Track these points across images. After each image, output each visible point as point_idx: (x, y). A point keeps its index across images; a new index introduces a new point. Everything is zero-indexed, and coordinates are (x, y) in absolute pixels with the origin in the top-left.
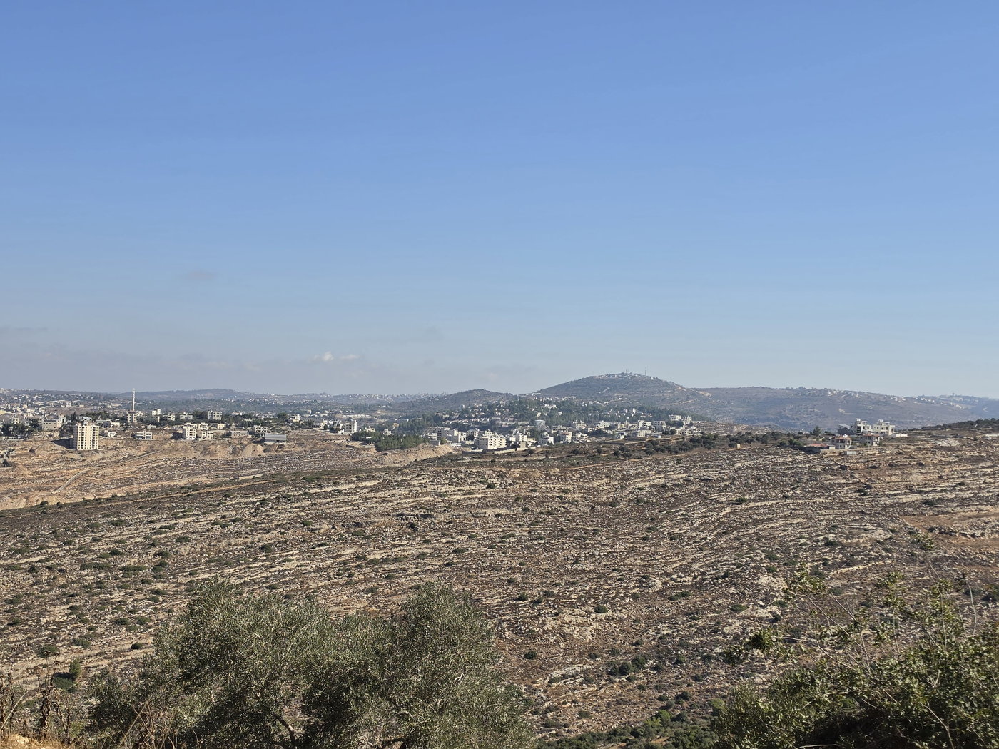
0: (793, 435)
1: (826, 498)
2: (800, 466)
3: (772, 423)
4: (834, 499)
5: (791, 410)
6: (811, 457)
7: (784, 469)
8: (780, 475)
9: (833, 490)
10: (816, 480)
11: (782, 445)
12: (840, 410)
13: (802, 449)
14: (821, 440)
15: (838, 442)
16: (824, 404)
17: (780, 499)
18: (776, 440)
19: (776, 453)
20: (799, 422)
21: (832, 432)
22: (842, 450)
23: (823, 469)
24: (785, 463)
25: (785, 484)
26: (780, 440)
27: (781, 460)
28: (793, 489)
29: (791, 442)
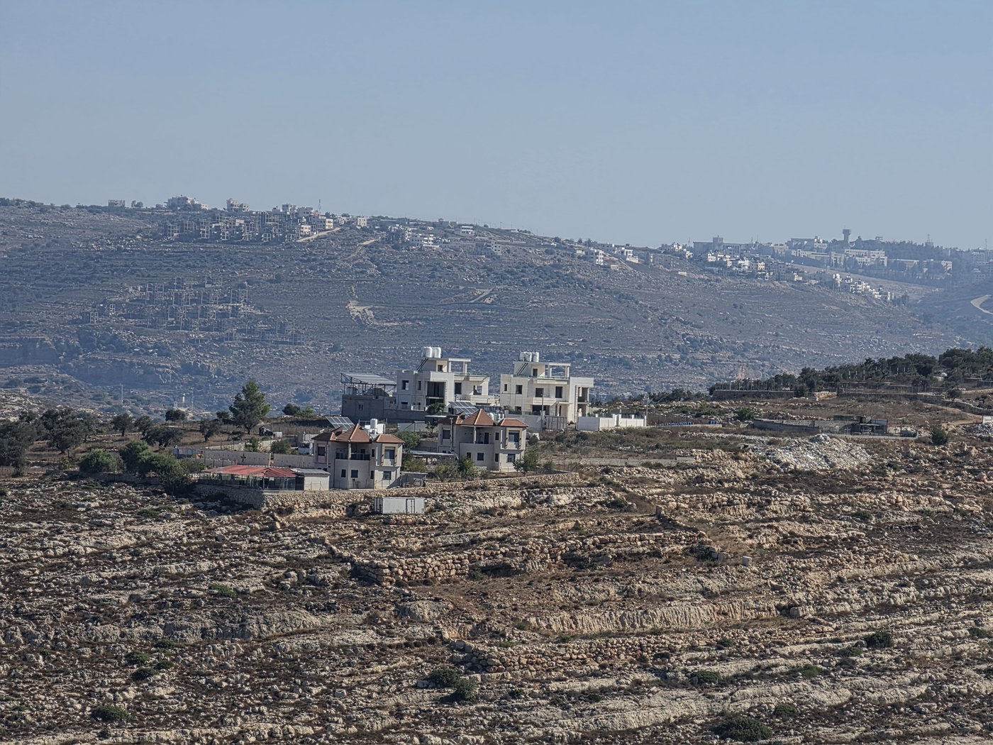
0: (142, 425)
1: (289, 717)
2: (173, 568)
3: (44, 371)
4: (324, 719)
5: (135, 310)
6: (224, 525)
7: (100, 588)
8: (80, 615)
9: (320, 680)
10: (244, 634)
11: (91, 470)
12: (355, 309)
13: (182, 490)
14: (266, 444)
15: (341, 455)
16: (278, 279)
17: (84, 726)
18: (63, 447)
19: (64, 510)
20: (169, 365)
21: (317, 408)
22: (359, 495)
23: (277, 584)
24: (102, 557)
25: (103, 657)
26: (80, 451)
27: (86, 544)
28: (139, 677)
29: (129, 455)
